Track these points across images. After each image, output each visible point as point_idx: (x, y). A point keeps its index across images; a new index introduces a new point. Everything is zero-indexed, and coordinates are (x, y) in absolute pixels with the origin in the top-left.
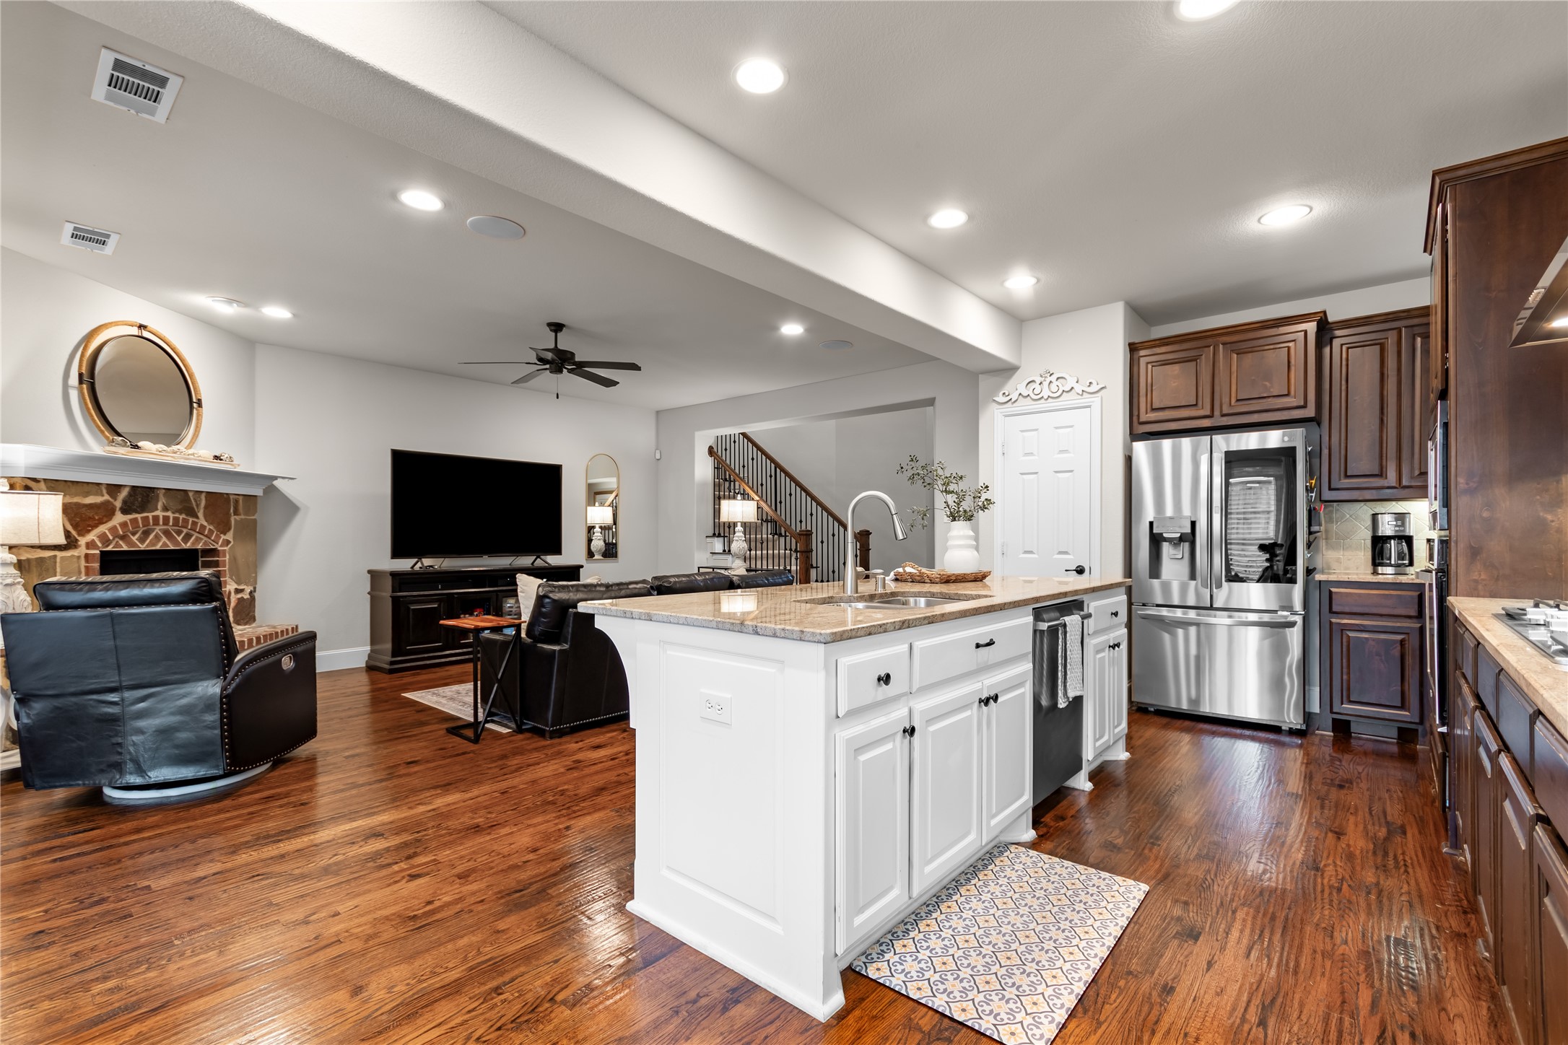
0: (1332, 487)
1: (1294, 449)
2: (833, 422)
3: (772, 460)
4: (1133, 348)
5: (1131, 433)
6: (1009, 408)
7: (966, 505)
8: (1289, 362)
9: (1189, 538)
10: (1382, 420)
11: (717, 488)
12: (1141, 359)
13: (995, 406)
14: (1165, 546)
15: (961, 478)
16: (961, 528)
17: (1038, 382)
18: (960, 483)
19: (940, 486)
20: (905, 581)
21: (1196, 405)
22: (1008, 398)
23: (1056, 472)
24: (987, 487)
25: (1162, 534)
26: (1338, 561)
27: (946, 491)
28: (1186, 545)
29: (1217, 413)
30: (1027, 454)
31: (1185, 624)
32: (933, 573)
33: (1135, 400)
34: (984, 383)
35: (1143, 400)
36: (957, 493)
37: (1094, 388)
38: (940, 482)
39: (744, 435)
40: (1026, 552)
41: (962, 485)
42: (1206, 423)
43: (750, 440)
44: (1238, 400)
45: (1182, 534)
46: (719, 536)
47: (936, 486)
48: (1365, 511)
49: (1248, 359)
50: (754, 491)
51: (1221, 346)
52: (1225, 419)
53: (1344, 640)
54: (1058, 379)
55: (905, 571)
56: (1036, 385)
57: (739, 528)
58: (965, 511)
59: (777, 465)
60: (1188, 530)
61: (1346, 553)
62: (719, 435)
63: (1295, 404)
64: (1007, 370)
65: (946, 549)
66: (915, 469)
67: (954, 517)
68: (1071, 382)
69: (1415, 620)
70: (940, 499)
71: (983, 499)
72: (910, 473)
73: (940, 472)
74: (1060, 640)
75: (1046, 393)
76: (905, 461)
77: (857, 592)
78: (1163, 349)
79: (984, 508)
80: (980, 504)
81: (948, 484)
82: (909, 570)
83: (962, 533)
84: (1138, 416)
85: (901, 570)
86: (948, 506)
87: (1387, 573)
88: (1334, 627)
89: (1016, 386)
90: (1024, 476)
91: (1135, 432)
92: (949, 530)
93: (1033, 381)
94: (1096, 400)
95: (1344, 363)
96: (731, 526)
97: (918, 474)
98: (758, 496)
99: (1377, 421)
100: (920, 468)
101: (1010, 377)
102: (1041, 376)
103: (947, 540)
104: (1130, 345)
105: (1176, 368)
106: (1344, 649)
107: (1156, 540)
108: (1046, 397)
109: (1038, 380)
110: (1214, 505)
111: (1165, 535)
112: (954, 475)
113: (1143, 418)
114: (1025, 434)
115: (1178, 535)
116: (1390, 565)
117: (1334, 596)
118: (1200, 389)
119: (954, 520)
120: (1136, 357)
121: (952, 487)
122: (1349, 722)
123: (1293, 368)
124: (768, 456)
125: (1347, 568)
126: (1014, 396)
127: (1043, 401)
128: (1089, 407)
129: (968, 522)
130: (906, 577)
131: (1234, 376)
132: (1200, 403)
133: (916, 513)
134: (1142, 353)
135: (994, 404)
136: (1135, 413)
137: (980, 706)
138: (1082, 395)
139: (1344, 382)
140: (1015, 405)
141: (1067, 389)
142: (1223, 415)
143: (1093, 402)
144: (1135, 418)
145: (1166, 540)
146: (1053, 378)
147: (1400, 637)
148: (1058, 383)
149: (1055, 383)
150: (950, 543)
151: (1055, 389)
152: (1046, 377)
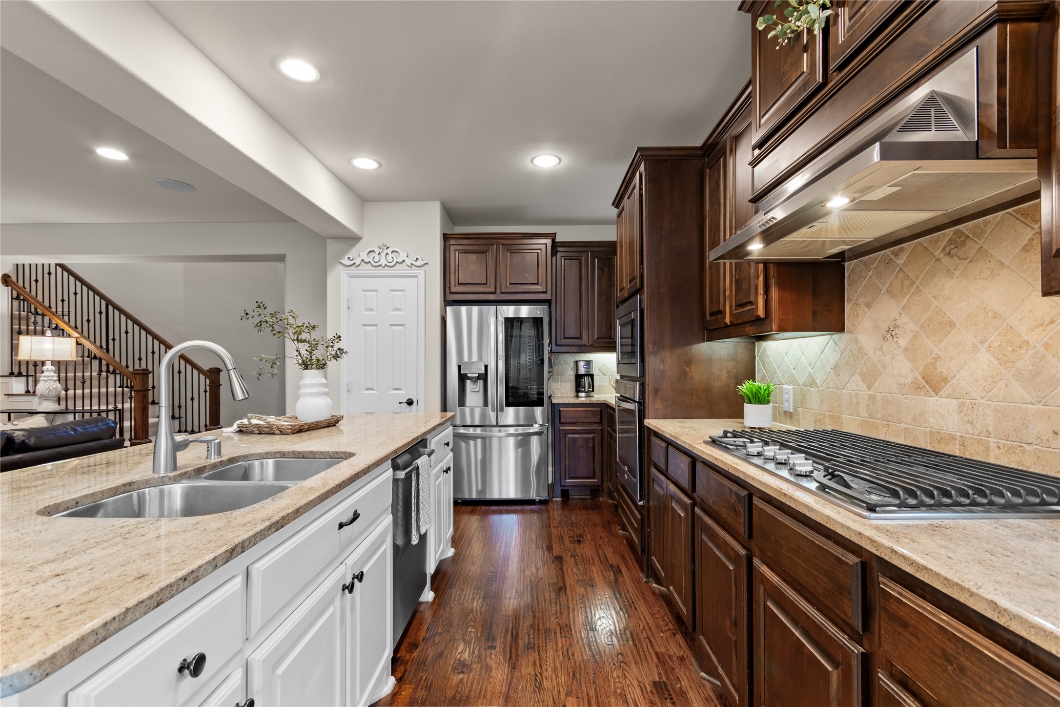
0: (558, 344)
1: (542, 319)
2: (180, 266)
3: (102, 297)
4: (446, 237)
5: (444, 300)
6: (353, 271)
7: (318, 354)
8: (538, 263)
9: (484, 377)
10: (580, 305)
11: (16, 321)
12: (451, 246)
13: (341, 267)
14: (468, 382)
15: (314, 327)
16: (312, 376)
17: (377, 252)
18: (313, 332)
19: (292, 335)
20: (252, 433)
21: (486, 284)
22: (352, 262)
23: (392, 325)
24: (339, 337)
25: (466, 374)
26: (558, 389)
27: (297, 340)
28: (481, 382)
29: (498, 291)
30: (368, 310)
31: (474, 438)
32: (283, 422)
33: (447, 276)
34: (332, 247)
35: (452, 276)
36: (309, 342)
37: (419, 263)
38: (291, 331)
39: (63, 267)
40: (368, 389)
41: (315, 335)
42: (492, 297)
43: (71, 273)
44: (510, 284)
45: (479, 374)
46: (20, 374)
47: (287, 335)
48: (570, 359)
49: (516, 256)
50: (71, 327)
51: (501, 246)
52: (503, 295)
53: (567, 440)
54: (393, 252)
55: (250, 423)
56: (376, 255)
57: (48, 366)
58: (318, 360)
59: (109, 302)
60: (483, 372)
61: (562, 384)
62: (20, 262)
63: (541, 290)
64: (353, 239)
65: (298, 397)
66: (262, 316)
67: (306, 366)
68: (402, 256)
69: (598, 425)
70: (291, 347)
71: (335, 348)
72: (257, 320)
73: (291, 320)
74: (413, 483)
75: (383, 262)
76: (251, 307)
77: (175, 468)
78: (465, 242)
79: (336, 357)
80: (333, 353)
81: (300, 333)
82: (254, 421)
83: (314, 381)
84: (450, 287)
85: (245, 421)
86: (300, 354)
87: (583, 398)
88: (562, 432)
89: (359, 253)
90: (366, 327)
91: (447, 299)
92: (301, 378)
93: (373, 251)
94: (421, 272)
95: (563, 268)
96: (38, 365)
97: (267, 322)
98: (78, 332)
99: (578, 305)
100: (268, 315)
101: (354, 245)
102: (380, 248)
103: (299, 388)
104: (444, 234)
105: (474, 256)
106: (567, 446)
107: (463, 378)
108: (383, 265)
109: (377, 250)
110: (499, 354)
111: (469, 375)
112: (307, 324)
113: (453, 289)
114: (367, 293)
115: (477, 375)
116: (584, 391)
117: (562, 413)
118: (488, 273)
119: (306, 368)
120: (447, 244)
121: (304, 336)
122: (568, 490)
123: (540, 267)
124: (96, 292)
125: (562, 394)
126: (358, 261)
127: (381, 268)
128: (416, 277)
129: (321, 370)
130: (252, 428)
131: (508, 267)
132: (488, 283)
133: (264, 361)
134: (452, 242)
135: (340, 266)
136: (448, 285)
137: (343, 594)
138: (411, 267)
139: (563, 280)
140: (358, 268)
141: (400, 261)
142: (502, 293)
143: (419, 273)
144: (447, 289)
145: (469, 378)
146: (389, 251)
147: (592, 436)
148: (393, 255)
149: (390, 255)
150: (302, 391)
151: (390, 260)
152: (383, 249)
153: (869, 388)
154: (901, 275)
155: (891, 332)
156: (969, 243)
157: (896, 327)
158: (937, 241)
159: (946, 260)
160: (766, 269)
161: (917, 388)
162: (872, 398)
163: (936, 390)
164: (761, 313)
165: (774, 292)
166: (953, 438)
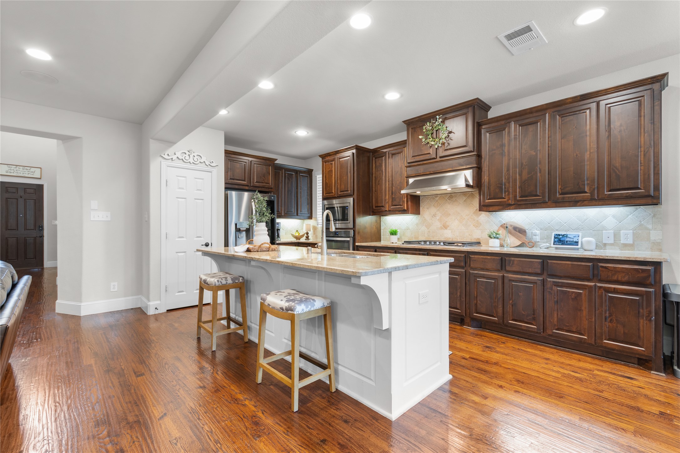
1: (274, 201)
4: (227, 153)
6: (171, 163)
9: (247, 230)
13: (161, 158)
14: (237, 233)
21: (245, 180)
22: (170, 158)
23: (195, 199)
28: (244, 233)
29: (250, 185)
30: (180, 188)
35: (226, 174)
37: (215, 164)
40: (179, 237)
42: (247, 188)
44: (256, 182)
49: (259, 168)
51: (252, 161)
54: (198, 155)
56: (186, 155)
63: (271, 187)
68: (204, 159)
75: (191, 161)
89: (174, 152)
90: (179, 199)
93: (185, 153)
105: (238, 164)
109: (188, 153)
111: (241, 229)
113: (227, 181)
114: (179, 178)
115: (245, 229)
118: (246, 175)
123: (270, 175)
126: (174, 157)
127: (189, 164)
128: (211, 172)
131: (255, 173)
138: (208, 166)
140: (174, 162)
141: (202, 161)
143: (213, 170)
146: (194, 154)
149: (196, 157)
151: (196, 160)
152: (191, 153)
153: (428, 229)
154: (437, 202)
155: (434, 215)
156: (453, 198)
157: (436, 214)
158: (446, 196)
159: (448, 201)
160: (407, 196)
161: (441, 228)
162: (429, 232)
163: (446, 228)
164: (406, 208)
165: (409, 203)
166: (450, 238)
